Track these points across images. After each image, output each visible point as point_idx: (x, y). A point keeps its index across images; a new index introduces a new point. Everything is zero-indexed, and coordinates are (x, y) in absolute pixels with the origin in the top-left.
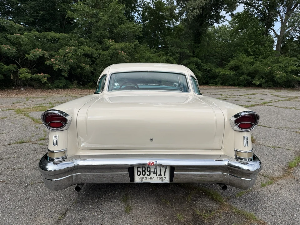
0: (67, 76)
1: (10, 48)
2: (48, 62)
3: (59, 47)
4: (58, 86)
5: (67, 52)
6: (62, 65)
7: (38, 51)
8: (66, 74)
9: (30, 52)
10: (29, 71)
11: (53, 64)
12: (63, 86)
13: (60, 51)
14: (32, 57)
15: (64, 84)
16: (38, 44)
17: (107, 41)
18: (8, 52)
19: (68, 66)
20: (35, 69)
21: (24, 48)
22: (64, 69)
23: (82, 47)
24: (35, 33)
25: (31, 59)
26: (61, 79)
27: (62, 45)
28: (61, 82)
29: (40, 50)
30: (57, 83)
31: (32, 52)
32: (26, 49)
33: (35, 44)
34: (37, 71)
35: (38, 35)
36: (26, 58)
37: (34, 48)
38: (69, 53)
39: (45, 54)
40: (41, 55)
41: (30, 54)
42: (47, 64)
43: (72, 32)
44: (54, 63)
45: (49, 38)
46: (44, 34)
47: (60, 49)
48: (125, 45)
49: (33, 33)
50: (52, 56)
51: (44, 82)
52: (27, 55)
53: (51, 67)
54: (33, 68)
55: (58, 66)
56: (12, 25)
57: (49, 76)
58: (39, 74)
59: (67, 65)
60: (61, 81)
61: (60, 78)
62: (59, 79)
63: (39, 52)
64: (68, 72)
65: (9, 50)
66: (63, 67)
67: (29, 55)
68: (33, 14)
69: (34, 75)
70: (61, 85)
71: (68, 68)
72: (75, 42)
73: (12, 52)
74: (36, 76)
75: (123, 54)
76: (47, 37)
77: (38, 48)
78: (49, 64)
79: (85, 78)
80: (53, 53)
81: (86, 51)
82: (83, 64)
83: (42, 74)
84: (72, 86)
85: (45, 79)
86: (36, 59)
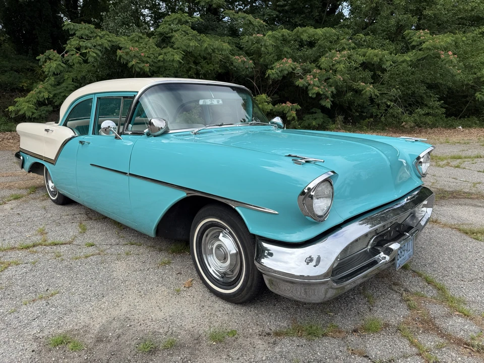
0: (329, 107)
1: (246, 60)
2: (300, 82)
3: (319, 54)
4: (309, 125)
5: (335, 61)
6: (322, 87)
7: (287, 62)
8: (328, 104)
9: (273, 65)
10: (269, 99)
11: (309, 85)
12: (318, 125)
13: (323, 59)
14: (277, 73)
15: (320, 121)
16: (286, 50)
17: (412, 34)
18: (242, 68)
19: (333, 89)
20: (276, 96)
21: (264, 61)
22: (326, 93)
23: (362, 51)
24: (284, 32)
25: (275, 77)
26: (316, 113)
27: (325, 50)
28: (315, 119)
29: (290, 61)
30: (308, 119)
31: (277, 65)
32: (267, 61)
33: (281, 51)
34: (279, 99)
35: (288, 34)
36: (267, 75)
37: (279, 58)
38: (339, 62)
39: (295, 68)
40: (290, 70)
41: (273, 69)
42: (300, 85)
43: (339, 25)
44: (312, 82)
45: (305, 37)
46: (298, 31)
47: (320, 57)
48: (453, 37)
49: (280, 32)
50: (306, 71)
51: (291, 118)
52: (270, 71)
53: (304, 90)
54: (273, 95)
55: (317, 89)
56: (250, 21)
57: (299, 107)
58: (284, 104)
59: (331, 86)
60: (315, 116)
61: (313, 110)
62: (313, 113)
63: (288, 64)
64: (332, 99)
65: (244, 63)
66: (324, 91)
67: (272, 71)
68: (278, 4)
69: (276, 106)
70: (314, 123)
71: (332, 92)
72: (347, 43)
73: (247, 67)
74: (279, 108)
75: (452, 57)
76: (302, 37)
77: (287, 58)
78: (302, 86)
79: (357, 111)
80: (308, 65)
81: (369, 58)
82: (362, 84)
83: (289, 104)
84: (334, 126)
85: (294, 113)
86: (281, 78)
